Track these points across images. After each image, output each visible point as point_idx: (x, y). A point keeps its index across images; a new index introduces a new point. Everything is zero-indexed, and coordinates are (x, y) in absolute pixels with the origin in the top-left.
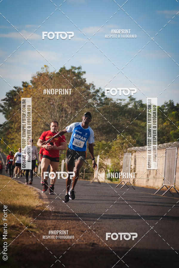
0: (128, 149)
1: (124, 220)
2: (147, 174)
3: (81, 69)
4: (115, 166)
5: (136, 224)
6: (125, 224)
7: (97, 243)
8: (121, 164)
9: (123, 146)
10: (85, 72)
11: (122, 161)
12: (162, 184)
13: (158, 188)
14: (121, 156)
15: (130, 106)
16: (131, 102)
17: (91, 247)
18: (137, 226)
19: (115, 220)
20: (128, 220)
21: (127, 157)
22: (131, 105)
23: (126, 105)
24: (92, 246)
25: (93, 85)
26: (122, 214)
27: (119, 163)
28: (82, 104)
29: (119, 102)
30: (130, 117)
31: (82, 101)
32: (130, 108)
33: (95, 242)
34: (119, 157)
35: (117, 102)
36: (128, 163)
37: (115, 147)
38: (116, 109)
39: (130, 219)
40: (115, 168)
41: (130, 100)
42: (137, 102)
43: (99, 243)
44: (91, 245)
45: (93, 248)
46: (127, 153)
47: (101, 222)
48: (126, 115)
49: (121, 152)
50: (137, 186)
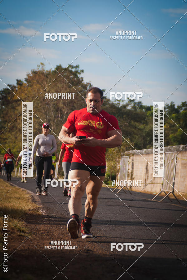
0: (126, 152)
1: (120, 226)
2: (145, 178)
3: (79, 68)
4: (111, 170)
5: (133, 231)
6: (121, 231)
7: (92, 250)
8: (118, 168)
9: (120, 149)
10: (83, 71)
11: (119, 164)
12: (161, 190)
13: (156, 193)
14: (118, 159)
15: (129, 108)
16: (130, 103)
17: (85, 254)
18: (133, 233)
19: (111, 226)
20: (124, 226)
21: (124, 161)
22: (130, 106)
23: (124, 107)
24: (87, 253)
25: (90, 84)
26: (118, 220)
27: (115, 167)
28: (79, 104)
29: (117, 102)
30: (128, 119)
31: (79, 101)
32: (128, 110)
33: (90, 248)
34: (116, 160)
35: (115, 103)
36: (126, 166)
37: (112, 150)
38: (114, 110)
39: (126, 225)
40: (112, 172)
41: (129, 101)
42: (137, 103)
43: (94, 249)
44: (86, 251)
45: (87, 254)
46: (124, 156)
47: (96, 228)
48: (124, 116)
49: (118, 155)
50: (134, 191)
